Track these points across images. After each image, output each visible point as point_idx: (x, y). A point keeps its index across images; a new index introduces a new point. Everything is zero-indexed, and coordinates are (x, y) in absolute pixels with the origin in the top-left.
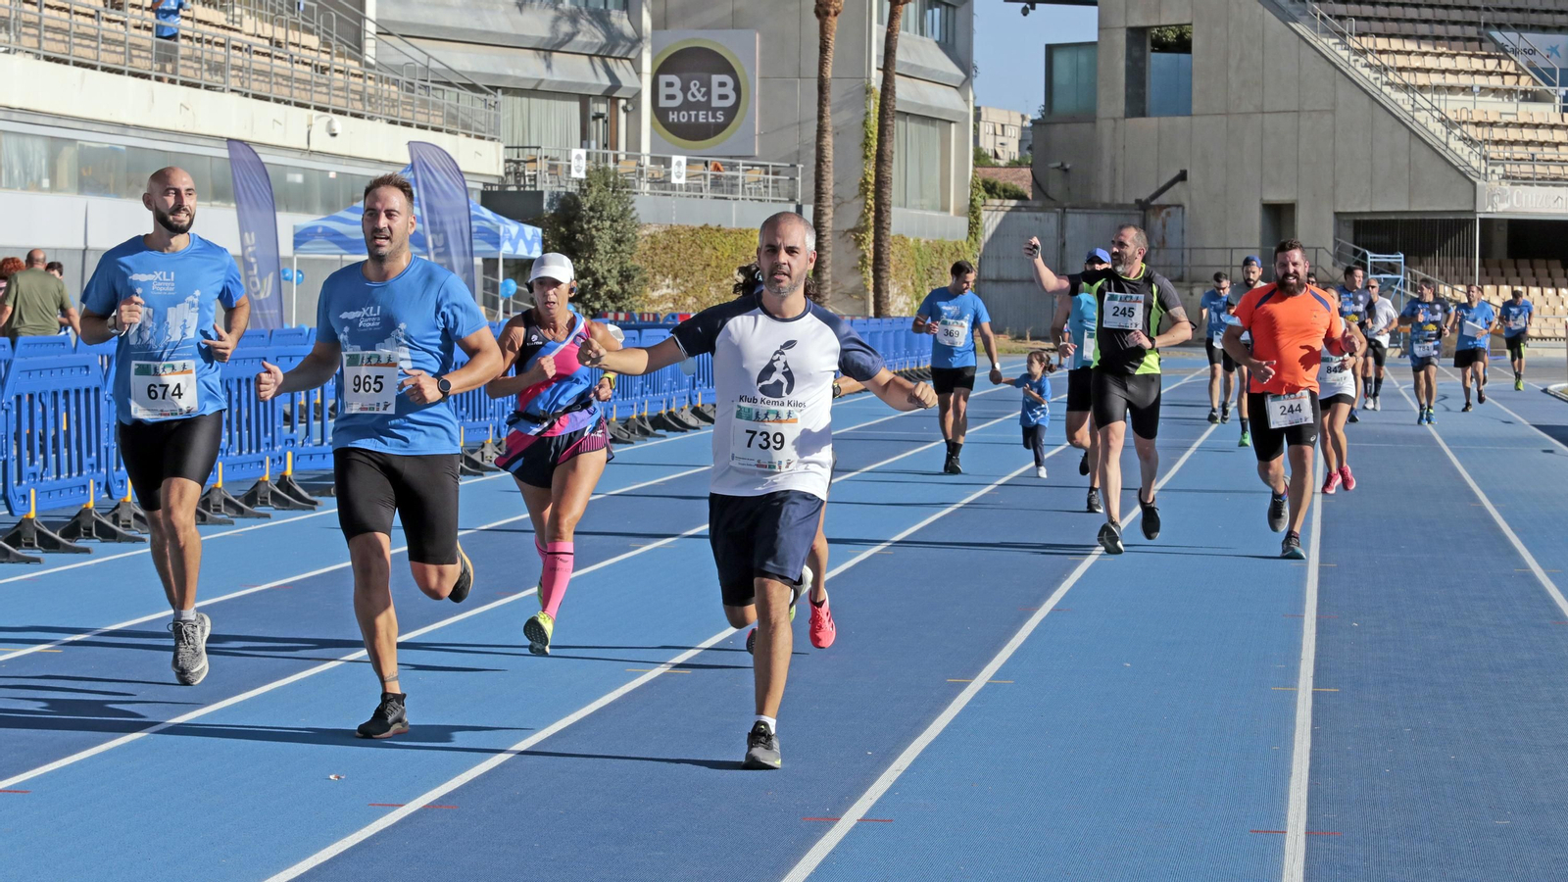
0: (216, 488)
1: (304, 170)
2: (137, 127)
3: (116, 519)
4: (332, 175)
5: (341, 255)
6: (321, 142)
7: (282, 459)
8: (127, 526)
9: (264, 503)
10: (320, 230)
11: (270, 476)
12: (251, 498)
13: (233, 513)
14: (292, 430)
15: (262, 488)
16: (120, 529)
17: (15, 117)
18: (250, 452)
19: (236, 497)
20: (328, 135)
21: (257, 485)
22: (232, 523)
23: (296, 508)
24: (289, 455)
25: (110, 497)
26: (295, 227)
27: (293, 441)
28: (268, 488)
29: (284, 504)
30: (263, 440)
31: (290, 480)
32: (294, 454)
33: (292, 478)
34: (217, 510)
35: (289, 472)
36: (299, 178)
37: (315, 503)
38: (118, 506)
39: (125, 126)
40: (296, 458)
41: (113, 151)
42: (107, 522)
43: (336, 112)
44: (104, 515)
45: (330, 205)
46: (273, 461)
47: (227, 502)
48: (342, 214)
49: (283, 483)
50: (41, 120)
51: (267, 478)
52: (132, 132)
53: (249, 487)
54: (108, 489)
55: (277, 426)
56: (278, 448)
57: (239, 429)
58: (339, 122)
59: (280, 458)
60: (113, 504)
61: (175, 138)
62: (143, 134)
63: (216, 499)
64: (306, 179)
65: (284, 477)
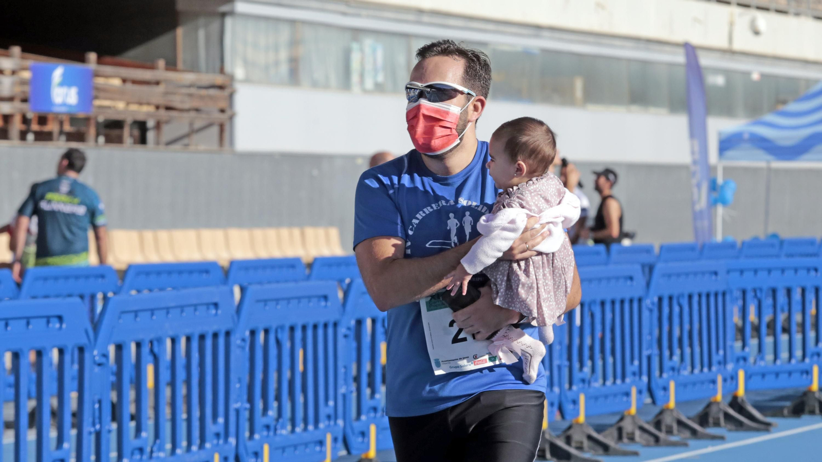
0: (668, 409)
1: (726, 72)
2: (552, 29)
3: (568, 440)
4: (755, 76)
5: (768, 162)
6: (744, 41)
7: (734, 378)
8: (580, 448)
9: (717, 424)
10: (746, 136)
11: (724, 396)
12: (703, 419)
13: (687, 434)
14: (744, 346)
15: (714, 409)
16: (573, 451)
17: (426, 19)
18: (702, 370)
19: (689, 418)
20: (749, 34)
21: (709, 405)
22: (686, 445)
23: (750, 429)
24: (741, 375)
25: (563, 416)
26: (720, 134)
27: (745, 359)
28: (720, 410)
29: (739, 425)
30: (715, 358)
31: (743, 400)
32: (746, 373)
33: (745, 399)
34: (670, 431)
35: (741, 392)
36: (720, 80)
37: (768, 425)
38: (570, 428)
39: (539, 27)
40: (748, 377)
41: (527, 54)
42: (561, 443)
43: (760, 8)
44: (558, 437)
45: (754, 110)
46: (725, 380)
47: (680, 423)
48: (770, 118)
49: (736, 404)
50: (452, 22)
51: (719, 397)
52: (546, 33)
53: (700, 408)
54: (561, 409)
55: (729, 343)
56: (730, 367)
57: (691, 345)
58: (763, 20)
59: (732, 378)
60: (565, 425)
61: (591, 39)
62: (557, 35)
63: (668, 420)
64: (729, 82)
65: (735, 398)
